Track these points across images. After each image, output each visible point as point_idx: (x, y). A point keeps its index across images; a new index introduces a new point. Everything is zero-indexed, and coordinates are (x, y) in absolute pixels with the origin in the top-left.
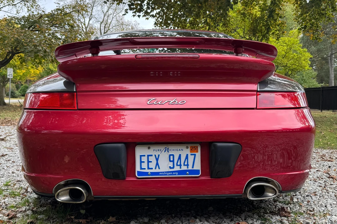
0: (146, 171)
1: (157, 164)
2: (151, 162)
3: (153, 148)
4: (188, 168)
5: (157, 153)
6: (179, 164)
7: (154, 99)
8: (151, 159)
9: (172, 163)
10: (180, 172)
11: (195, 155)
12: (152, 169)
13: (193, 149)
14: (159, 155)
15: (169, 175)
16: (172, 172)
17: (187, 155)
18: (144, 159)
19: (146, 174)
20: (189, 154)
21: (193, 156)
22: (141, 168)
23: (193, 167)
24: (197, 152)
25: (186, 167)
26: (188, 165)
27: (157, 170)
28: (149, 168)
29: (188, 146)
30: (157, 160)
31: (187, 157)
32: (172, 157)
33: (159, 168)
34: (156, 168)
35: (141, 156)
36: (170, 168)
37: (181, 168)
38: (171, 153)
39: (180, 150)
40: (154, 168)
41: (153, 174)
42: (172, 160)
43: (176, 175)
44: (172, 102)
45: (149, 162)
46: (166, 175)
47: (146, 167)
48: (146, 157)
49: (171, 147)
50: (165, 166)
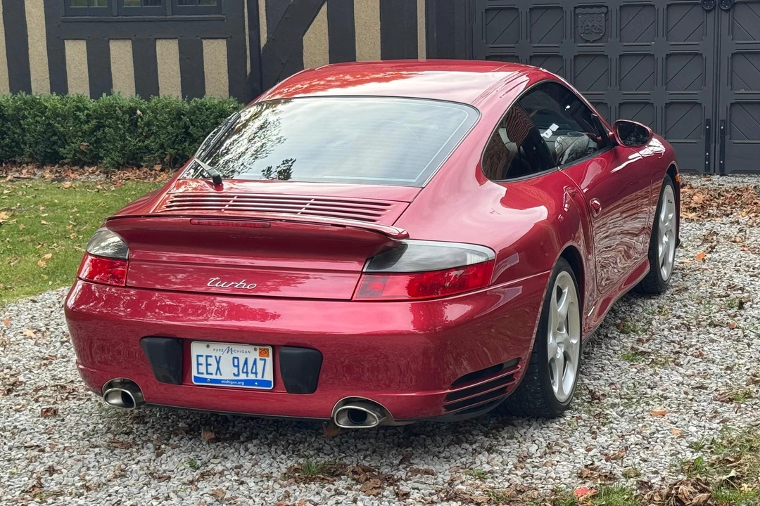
0: (205, 376)
1: (218, 368)
2: (210, 365)
3: (214, 346)
4: (256, 377)
5: (218, 355)
6: (245, 371)
7: (217, 279)
8: (210, 360)
9: (236, 368)
10: (247, 382)
11: (265, 360)
12: (211, 374)
13: (263, 353)
14: (220, 357)
15: (233, 384)
16: (237, 381)
17: (255, 360)
18: (202, 360)
19: (205, 380)
20: (258, 358)
21: (263, 362)
22: (198, 373)
23: (262, 377)
24: (268, 356)
25: (254, 375)
26: (256, 373)
27: (218, 377)
28: (208, 373)
29: (257, 347)
30: (218, 363)
31: (255, 363)
32: (236, 360)
33: (221, 375)
34: (216, 374)
35: (198, 356)
36: (235, 375)
37: (247, 376)
38: (235, 355)
39: (246, 352)
40: (214, 373)
41: (213, 381)
42: (236, 364)
43: (241, 385)
44: (238, 284)
45: (207, 365)
46: (230, 384)
47: (205, 373)
48: (205, 357)
49: (235, 347)
50: (227, 373)
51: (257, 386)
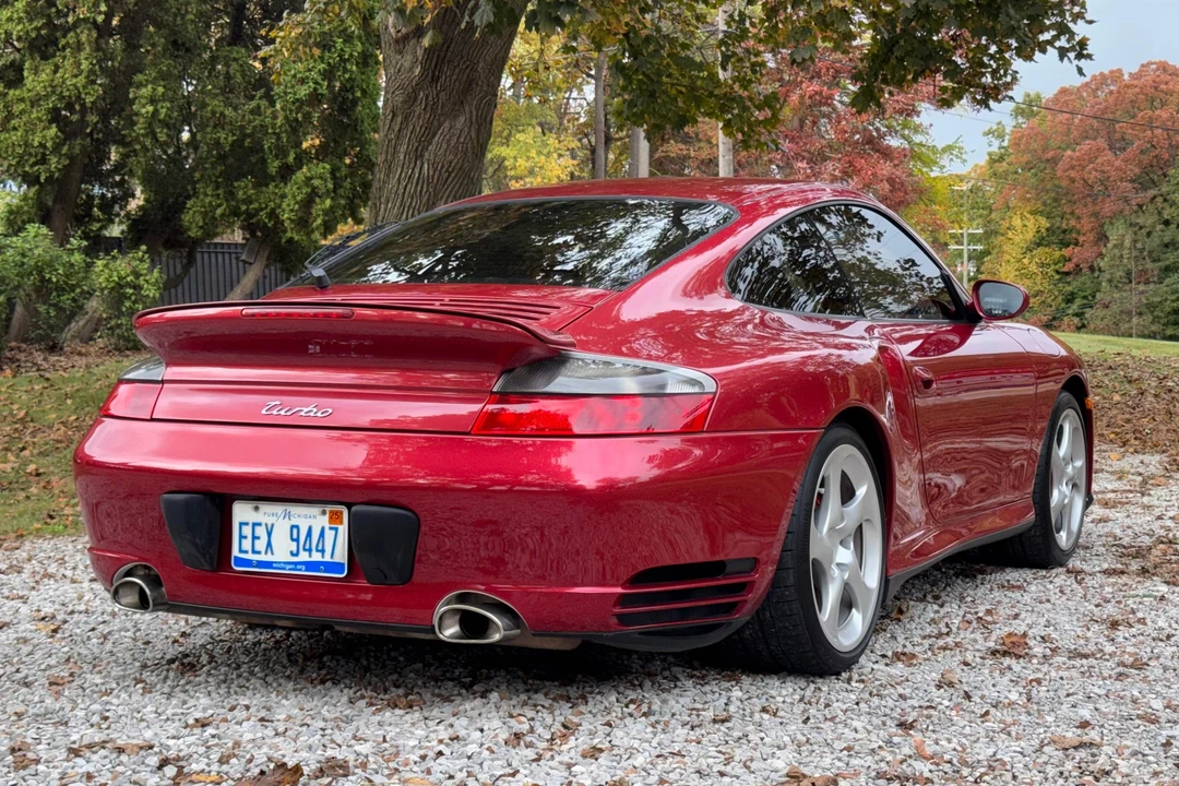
0: (250, 556)
1: (269, 544)
2: (258, 538)
3: (265, 507)
4: (323, 557)
5: (270, 520)
6: (307, 547)
7: (277, 403)
8: (258, 531)
9: (295, 544)
10: (310, 565)
11: (336, 529)
12: (259, 553)
13: (335, 518)
14: (273, 525)
15: (290, 569)
16: (295, 563)
17: (323, 529)
18: (247, 531)
19: (248, 563)
20: (327, 526)
21: (333, 532)
22: (241, 551)
23: (332, 557)
24: (341, 523)
25: (320, 554)
26: (323, 551)
27: (268, 558)
28: (254, 552)
29: (324, 509)
30: (269, 534)
31: (322, 534)
32: (295, 531)
33: (272, 553)
34: (266, 553)
35: (241, 524)
36: (292, 554)
37: (310, 556)
38: (294, 521)
39: (310, 517)
40: (263, 552)
41: (261, 564)
42: (295, 536)
43: (300, 570)
44: (306, 410)
45: (255, 538)
46: (284, 569)
47: (250, 549)
48: (250, 527)
49: (294, 509)
50: (282, 552)
51: (324, 572)
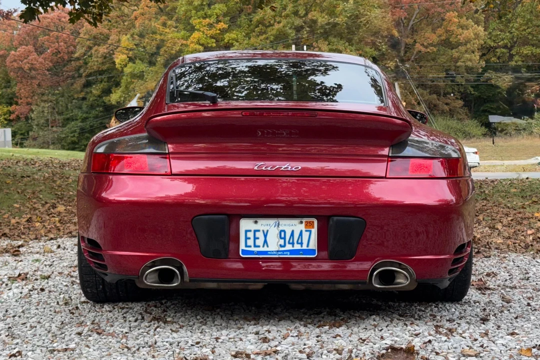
0: (253, 249)
1: (265, 241)
2: (258, 238)
3: (261, 221)
4: (302, 246)
5: (265, 229)
6: (291, 241)
7: (262, 163)
8: (258, 234)
9: (283, 240)
10: (292, 252)
11: (310, 231)
12: (259, 246)
13: (309, 225)
14: (268, 231)
15: (279, 255)
16: (283, 251)
17: (301, 231)
18: (251, 235)
19: (252, 252)
20: (304, 229)
21: (308, 233)
22: (246, 246)
23: (308, 246)
24: (313, 227)
25: (299, 245)
26: (302, 244)
27: (265, 249)
28: (255, 246)
29: (302, 220)
30: (265, 236)
31: (301, 234)
32: (283, 234)
33: (268, 246)
34: (263, 246)
35: (246, 231)
36: (281, 246)
37: (293, 246)
38: (281, 228)
39: (292, 225)
40: (261, 245)
41: (260, 253)
42: (283, 237)
43: (287, 255)
44: (284, 167)
45: (255, 238)
46: (276, 254)
47: (252, 245)
48: (252, 233)
49: (282, 221)
50: (273, 245)
51: (302, 255)
